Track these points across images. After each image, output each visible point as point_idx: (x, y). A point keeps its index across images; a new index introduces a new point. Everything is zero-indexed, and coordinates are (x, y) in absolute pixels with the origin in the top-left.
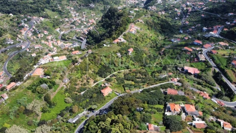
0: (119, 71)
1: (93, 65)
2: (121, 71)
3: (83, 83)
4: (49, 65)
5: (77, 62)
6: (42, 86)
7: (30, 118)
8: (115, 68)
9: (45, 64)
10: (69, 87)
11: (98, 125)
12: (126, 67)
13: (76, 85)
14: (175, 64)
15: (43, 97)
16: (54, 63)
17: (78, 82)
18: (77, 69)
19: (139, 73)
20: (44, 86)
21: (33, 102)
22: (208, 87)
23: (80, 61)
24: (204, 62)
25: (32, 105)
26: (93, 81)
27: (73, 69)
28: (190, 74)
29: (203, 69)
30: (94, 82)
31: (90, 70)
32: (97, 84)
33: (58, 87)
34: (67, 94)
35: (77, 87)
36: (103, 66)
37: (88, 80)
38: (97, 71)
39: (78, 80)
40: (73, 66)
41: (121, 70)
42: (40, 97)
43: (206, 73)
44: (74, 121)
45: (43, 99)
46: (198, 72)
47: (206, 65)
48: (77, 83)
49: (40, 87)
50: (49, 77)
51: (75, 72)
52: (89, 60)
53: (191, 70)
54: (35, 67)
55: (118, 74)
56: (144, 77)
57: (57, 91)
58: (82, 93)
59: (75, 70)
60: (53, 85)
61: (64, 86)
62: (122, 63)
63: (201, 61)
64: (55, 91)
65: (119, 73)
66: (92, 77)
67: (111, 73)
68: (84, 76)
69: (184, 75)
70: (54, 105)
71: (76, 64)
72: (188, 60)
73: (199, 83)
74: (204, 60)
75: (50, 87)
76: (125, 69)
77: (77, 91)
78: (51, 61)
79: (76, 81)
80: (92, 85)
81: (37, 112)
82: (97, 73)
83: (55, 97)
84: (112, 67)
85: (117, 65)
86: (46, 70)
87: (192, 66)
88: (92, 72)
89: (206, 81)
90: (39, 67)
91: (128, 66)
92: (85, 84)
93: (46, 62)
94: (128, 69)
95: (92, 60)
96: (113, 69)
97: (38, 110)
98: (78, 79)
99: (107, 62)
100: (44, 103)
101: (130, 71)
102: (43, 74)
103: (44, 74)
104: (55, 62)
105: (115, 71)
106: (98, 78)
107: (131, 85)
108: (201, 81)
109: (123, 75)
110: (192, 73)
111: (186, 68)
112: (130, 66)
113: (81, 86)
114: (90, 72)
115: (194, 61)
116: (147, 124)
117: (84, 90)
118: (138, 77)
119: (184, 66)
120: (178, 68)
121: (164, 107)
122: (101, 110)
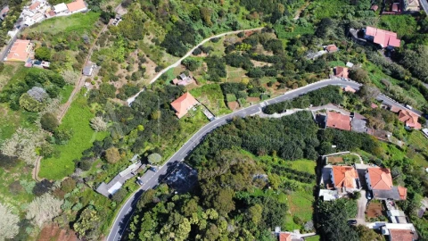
0: (214, 37)
1: (153, 23)
2: (218, 36)
3: (131, 74)
4: (46, 28)
5: (113, 17)
6: (31, 92)
7: (15, 175)
8: (206, 30)
9: (35, 25)
10: (98, 88)
11: (162, 232)
12: (230, 25)
13: (115, 79)
14: (345, 18)
15: (38, 121)
16: (58, 22)
17: (120, 71)
18: (113, 36)
19: (261, 42)
20: (37, 92)
21: (16, 136)
22: (416, 86)
23: (121, 12)
24: (415, 14)
25: (15, 144)
26: (155, 66)
27: (104, 36)
28: (377, 47)
29: (409, 34)
30: (157, 70)
31: (146, 37)
32: (164, 77)
33: (73, 89)
34: (95, 106)
35: (118, 85)
36: (177, 24)
37: (144, 65)
38: (162, 38)
39: (119, 65)
40: (105, 29)
41: (219, 33)
42: (32, 120)
43: (414, 49)
44: (111, 191)
45: (40, 125)
46: (396, 43)
47: (419, 23)
48: (117, 74)
49: (26, 97)
50: (47, 64)
51: (111, 43)
52: (143, 9)
53: (381, 37)
54: (12, 34)
55: (211, 44)
56: (271, 54)
57: (70, 100)
58: (130, 100)
59: (111, 39)
60: (58, 86)
61: (87, 84)
62: (220, 14)
63: (409, 11)
64: (64, 101)
65: (213, 40)
66: (151, 55)
67: (194, 44)
68: (134, 55)
69: (363, 51)
70: (66, 138)
71: (112, 21)
72: (376, 8)
73: (395, 75)
74: (416, 9)
75: (52, 94)
76: (226, 30)
77: (118, 97)
78: (49, 17)
79: (114, 68)
80: (152, 77)
81: (29, 160)
82: (163, 45)
83: (67, 115)
84: (197, 26)
85: (209, 21)
86: (39, 43)
87: (383, 25)
88: (150, 43)
89: (411, 70)
90: (22, 37)
91: (236, 23)
92: (134, 77)
93: (38, 20)
94: (234, 29)
95: (151, 10)
96: (201, 32)
97: (30, 155)
98: (120, 62)
99: (187, 14)
100: (42, 134)
101: (239, 35)
102: (32, 55)
103: (36, 57)
104: (60, 18)
105: (204, 37)
106: (166, 57)
107: (241, 87)
108: (400, 68)
109: (224, 48)
110: (383, 46)
111: (370, 31)
112: (241, 23)
113: (125, 81)
114: (147, 40)
115: (391, 10)
116: (278, 230)
117: (135, 93)
118: (256, 54)
119: (364, 24)
120: (351, 30)
121: (316, 169)
122: (169, 164)
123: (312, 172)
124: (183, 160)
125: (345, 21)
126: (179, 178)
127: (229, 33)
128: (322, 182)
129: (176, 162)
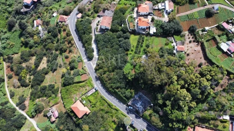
0: (8, 96)
2: (8, 93)
14: (10, 12)
19: (20, 63)
41: (5, 91)
55: (16, 97)
56: (34, 58)
65: (12, 96)
76: (3, 86)
101: (10, 78)
109: (22, 88)
118: (33, 66)
119: (20, 3)
120: (22, 10)
121: (135, 35)
122: (128, 113)
123: (137, 37)
124: (125, 105)
125: (13, 13)
126: (141, 105)
127: (6, 85)
128: (144, 32)
129: (126, 109)
